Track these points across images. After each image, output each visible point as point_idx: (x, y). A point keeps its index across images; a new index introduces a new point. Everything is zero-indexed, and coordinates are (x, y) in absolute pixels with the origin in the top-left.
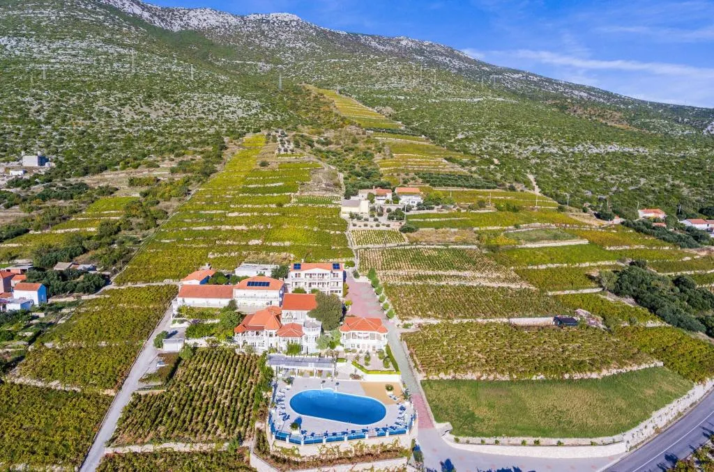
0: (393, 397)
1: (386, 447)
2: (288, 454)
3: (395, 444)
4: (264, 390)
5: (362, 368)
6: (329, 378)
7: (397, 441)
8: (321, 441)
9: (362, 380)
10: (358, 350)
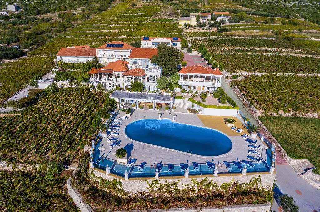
0: (236, 129)
1: (241, 187)
2: (110, 188)
3: (253, 184)
4: (103, 117)
5: (199, 103)
6: (167, 111)
7: (256, 180)
8: (153, 176)
9: (200, 114)
10: (194, 92)
